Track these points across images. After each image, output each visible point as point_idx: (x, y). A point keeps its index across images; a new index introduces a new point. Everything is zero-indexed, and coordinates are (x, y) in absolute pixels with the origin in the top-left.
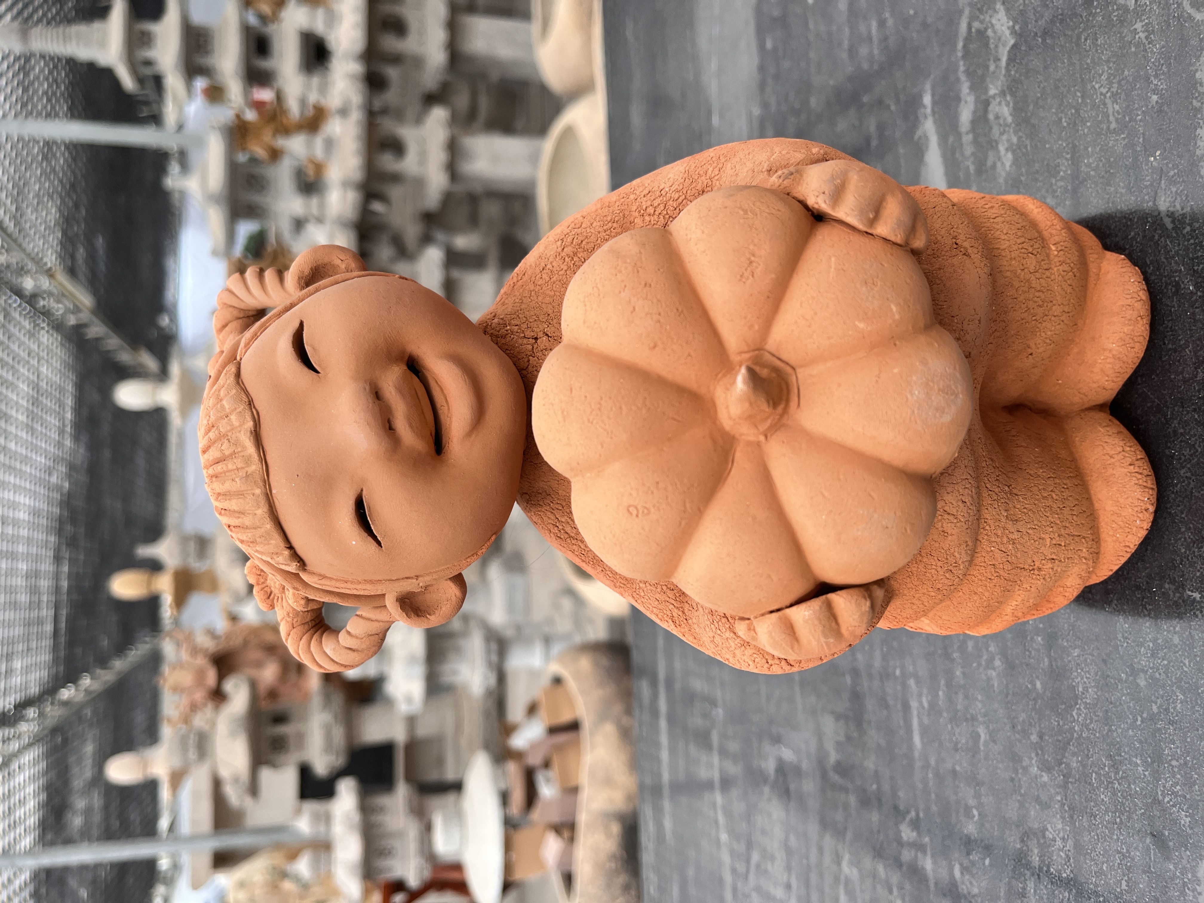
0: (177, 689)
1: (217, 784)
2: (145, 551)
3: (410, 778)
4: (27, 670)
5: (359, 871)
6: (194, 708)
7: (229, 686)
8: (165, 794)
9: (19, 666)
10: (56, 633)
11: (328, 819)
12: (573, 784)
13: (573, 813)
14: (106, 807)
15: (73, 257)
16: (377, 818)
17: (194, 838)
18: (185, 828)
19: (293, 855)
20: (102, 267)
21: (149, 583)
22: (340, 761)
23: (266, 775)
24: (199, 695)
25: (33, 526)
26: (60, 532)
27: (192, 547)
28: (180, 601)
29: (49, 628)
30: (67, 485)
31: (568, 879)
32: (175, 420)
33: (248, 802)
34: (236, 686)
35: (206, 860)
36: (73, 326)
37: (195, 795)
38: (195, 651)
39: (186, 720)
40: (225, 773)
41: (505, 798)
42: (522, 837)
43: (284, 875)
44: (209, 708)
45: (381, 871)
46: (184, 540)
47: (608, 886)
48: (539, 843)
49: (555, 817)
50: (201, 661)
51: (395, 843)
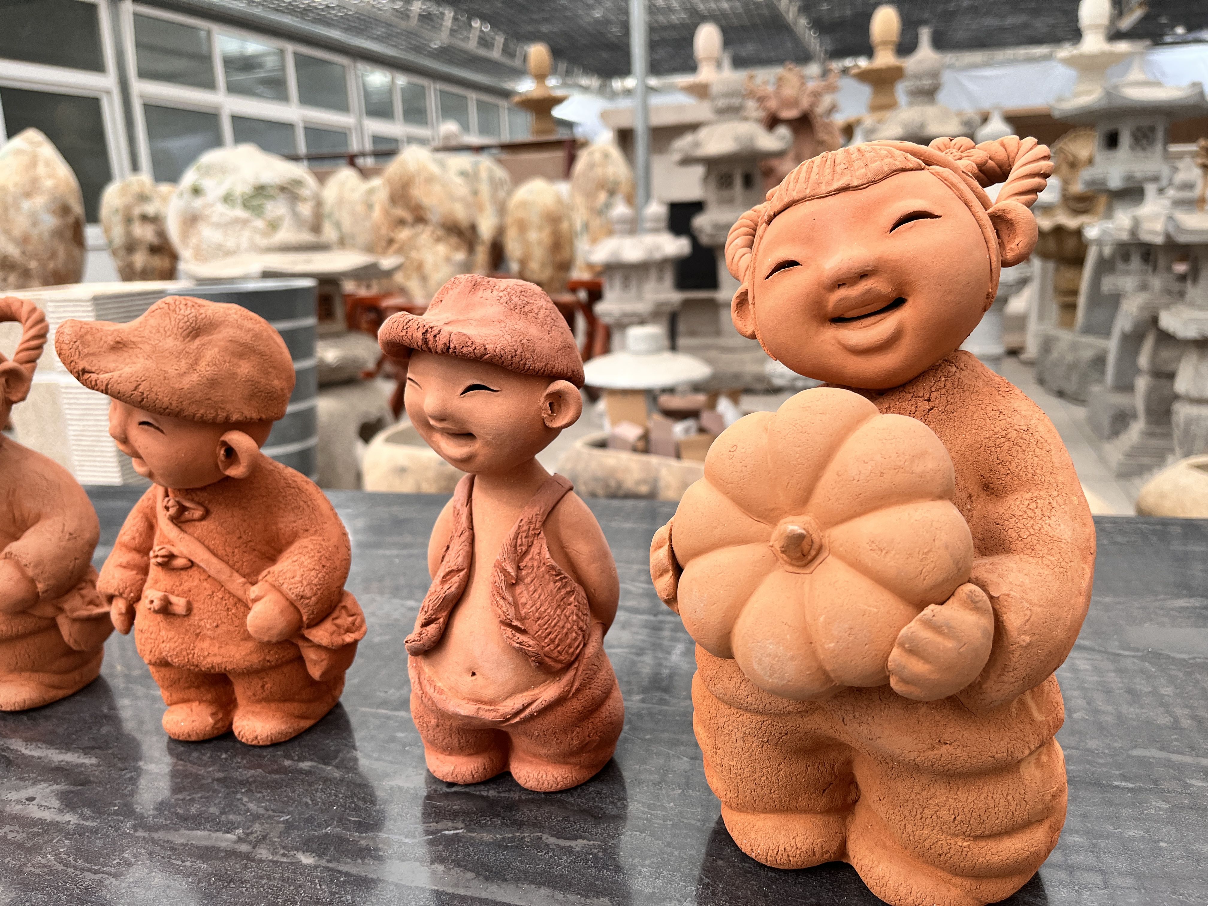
0: (780, 80)
1: (693, 127)
2: (925, 34)
3: (687, 304)
5: (613, 260)
6: (761, 100)
7: (783, 131)
8: (683, 80)
11: (655, 230)
12: (684, 454)
13: (657, 453)
14: (672, 27)
16: (653, 274)
17: (646, 109)
18: (655, 101)
19: (630, 200)
21: (885, 43)
22: (704, 240)
23: (699, 171)
24: (773, 104)
27: (926, 83)
28: (864, 76)
31: (602, 445)
32: (1065, 51)
33: (677, 157)
34: (783, 138)
35: (625, 122)
37: (681, 108)
38: (817, 95)
39: (751, 94)
40: (703, 134)
41: (670, 390)
42: (640, 405)
43: (612, 193)
44: (761, 114)
45: (611, 278)
46: (935, 74)
47: (596, 479)
48: (634, 421)
49: (654, 436)
50: (805, 103)
51: (633, 292)
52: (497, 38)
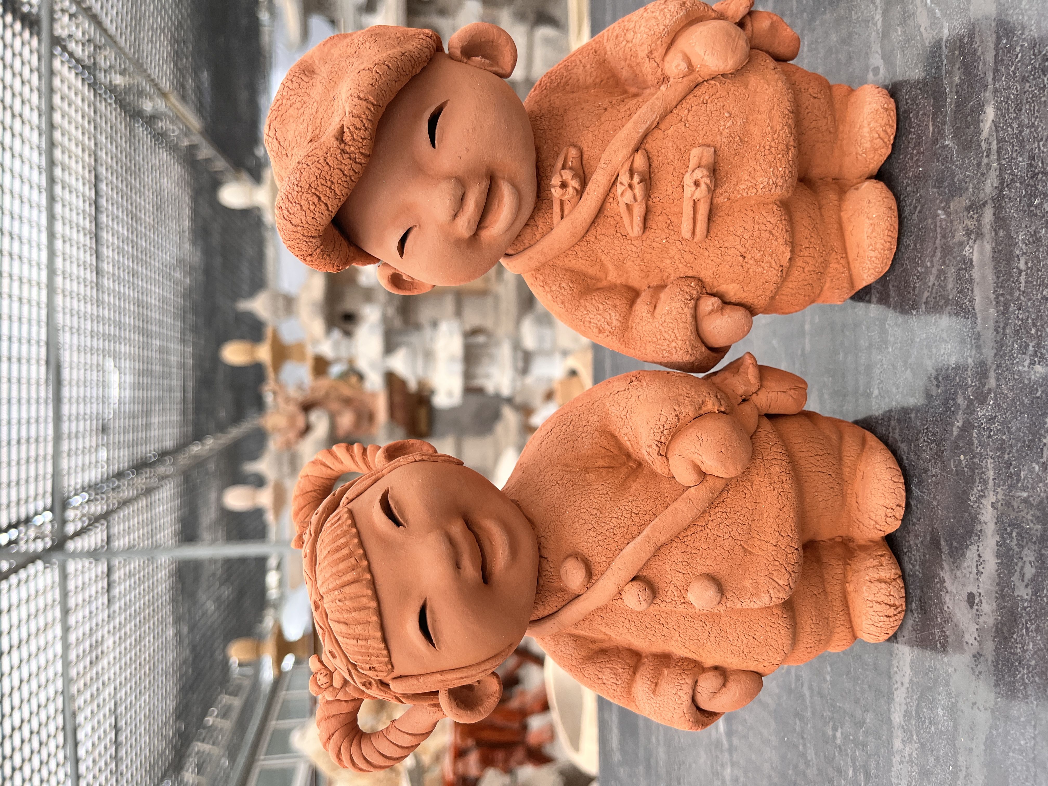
2: (243, 307)
4: (162, 426)
9: (156, 421)
10: (184, 399)
15: (183, 86)
20: (208, 99)
21: (252, 352)
25: (163, 312)
26: (184, 319)
27: (280, 304)
28: (277, 366)
29: (178, 395)
30: (188, 280)
34: (319, 416)
36: (186, 147)
52: (224, 701)
